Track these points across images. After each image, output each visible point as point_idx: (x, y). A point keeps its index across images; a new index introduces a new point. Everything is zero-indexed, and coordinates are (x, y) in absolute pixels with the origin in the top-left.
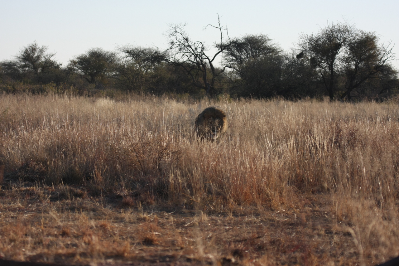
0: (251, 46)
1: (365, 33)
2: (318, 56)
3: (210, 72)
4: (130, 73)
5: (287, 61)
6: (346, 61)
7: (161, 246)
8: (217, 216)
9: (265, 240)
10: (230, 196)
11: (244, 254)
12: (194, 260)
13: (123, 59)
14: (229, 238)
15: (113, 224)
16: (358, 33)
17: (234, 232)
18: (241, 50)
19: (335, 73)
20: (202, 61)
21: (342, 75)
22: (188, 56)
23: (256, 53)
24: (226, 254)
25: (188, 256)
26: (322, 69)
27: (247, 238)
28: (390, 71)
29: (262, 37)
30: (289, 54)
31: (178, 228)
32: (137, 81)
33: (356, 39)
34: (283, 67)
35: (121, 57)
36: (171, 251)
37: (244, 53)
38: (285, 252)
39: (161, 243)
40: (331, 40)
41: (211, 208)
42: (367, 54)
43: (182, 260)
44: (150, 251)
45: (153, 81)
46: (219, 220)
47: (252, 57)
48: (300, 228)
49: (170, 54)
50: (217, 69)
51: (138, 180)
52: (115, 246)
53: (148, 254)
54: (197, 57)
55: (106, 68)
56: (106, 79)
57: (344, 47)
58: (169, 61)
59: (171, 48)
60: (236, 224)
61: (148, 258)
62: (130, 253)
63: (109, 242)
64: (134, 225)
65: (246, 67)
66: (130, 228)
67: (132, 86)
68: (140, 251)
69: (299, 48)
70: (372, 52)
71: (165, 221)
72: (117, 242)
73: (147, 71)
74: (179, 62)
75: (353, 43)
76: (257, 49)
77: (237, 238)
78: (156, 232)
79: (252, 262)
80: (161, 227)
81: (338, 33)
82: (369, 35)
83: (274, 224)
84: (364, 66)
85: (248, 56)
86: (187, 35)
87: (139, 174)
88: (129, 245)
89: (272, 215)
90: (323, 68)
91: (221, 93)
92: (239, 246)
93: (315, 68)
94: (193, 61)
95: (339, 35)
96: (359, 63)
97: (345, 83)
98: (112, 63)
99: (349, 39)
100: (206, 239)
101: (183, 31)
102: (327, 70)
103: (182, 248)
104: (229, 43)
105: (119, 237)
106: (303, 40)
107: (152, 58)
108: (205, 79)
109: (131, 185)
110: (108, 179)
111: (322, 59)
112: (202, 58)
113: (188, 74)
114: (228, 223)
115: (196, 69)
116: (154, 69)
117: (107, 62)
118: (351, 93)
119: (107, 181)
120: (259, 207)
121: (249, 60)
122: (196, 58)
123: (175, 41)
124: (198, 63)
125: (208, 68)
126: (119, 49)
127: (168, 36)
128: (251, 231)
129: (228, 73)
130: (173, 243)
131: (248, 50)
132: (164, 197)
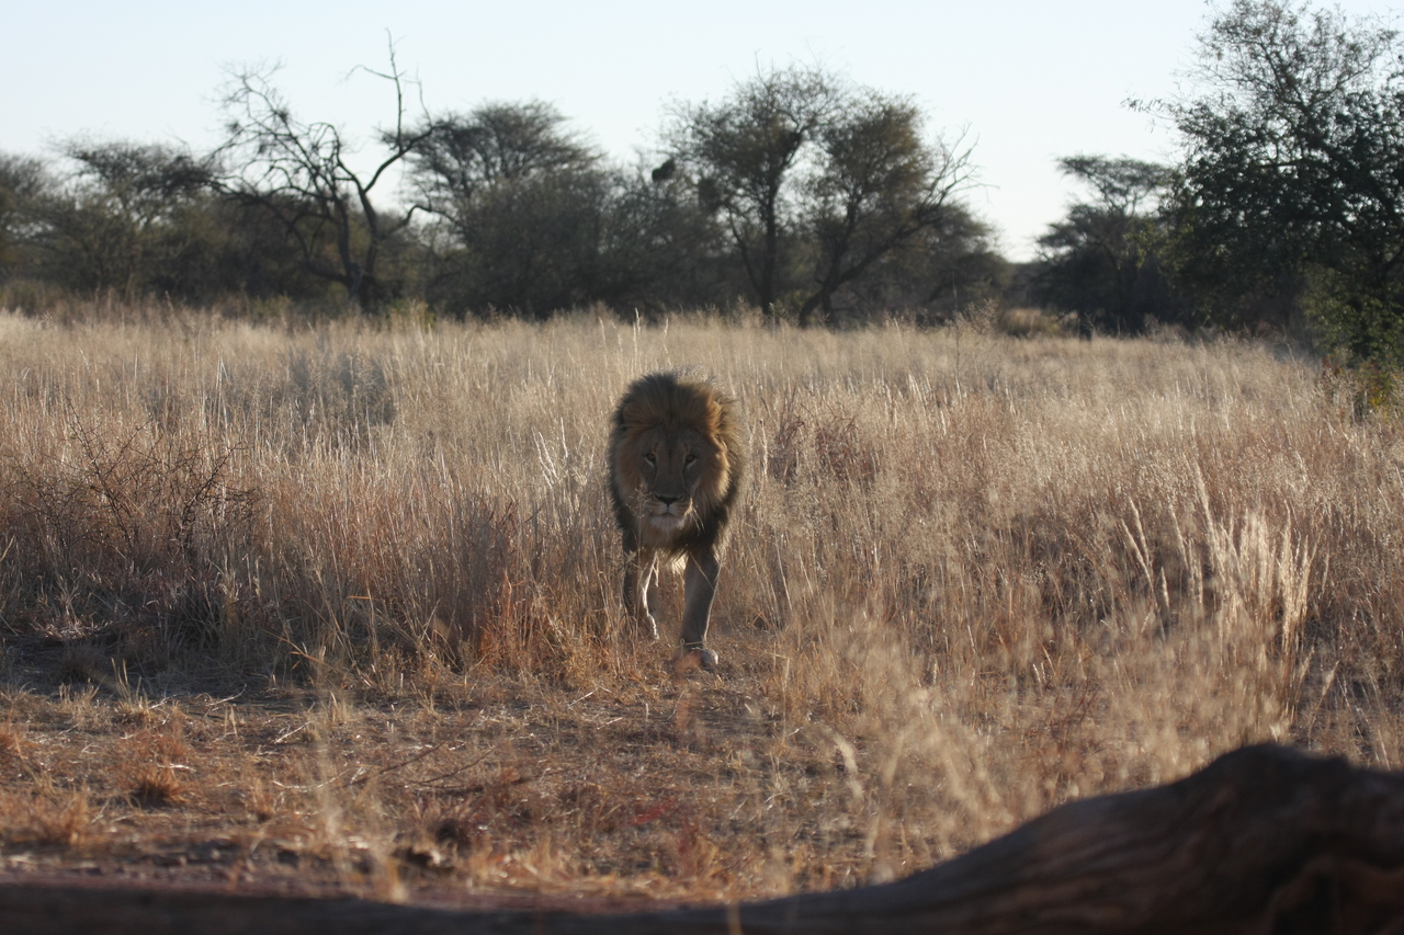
0: (499, 140)
1: (881, 99)
2: (723, 173)
3: (362, 226)
4: (92, 227)
5: (621, 191)
6: (816, 191)
7: (195, 809)
8: (385, 708)
9: (545, 789)
10: (425, 641)
11: (472, 836)
12: (307, 855)
13: (70, 180)
14: (421, 784)
15: (32, 737)
16: (857, 96)
17: (441, 763)
18: (464, 151)
19: (782, 230)
20: (334, 188)
21: (806, 239)
22: (286, 173)
23: (517, 161)
24: (414, 835)
25: (286, 845)
26: (736, 215)
27: (483, 783)
28: (965, 226)
29: (538, 109)
30: (626, 167)
31: (252, 749)
32: (116, 254)
33: (850, 117)
34: (607, 208)
35: (61, 173)
36: (226, 826)
37: (478, 163)
38: (610, 830)
39: (195, 800)
40: (767, 120)
41: (361, 684)
42: (889, 167)
43: (265, 855)
44: (159, 826)
45: (168, 254)
46: (391, 721)
47: (501, 175)
48: (663, 752)
49: (227, 164)
50: (386, 217)
51: (117, 586)
52: (37, 808)
53: (151, 836)
54: (317, 174)
55: (13, 211)
56: (12, 248)
57: (810, 145)
58: (224, 189)
59: (231, 144)
60: (446, 734)
61: (151, 850)
62: (88, 834)
63: (17, 796)
64: (102, 738)
65: (484, 211)
66: (91, 749)
67: (99, 273)
68: (124, 827)
69: (662, 148)
70: (904, 161)
71: (208, 725)
72: (46, 796)
73: (149, 221)
74: (256, 192)
75: (840, 131)
76: (521, 149)
77: (451, 784)
78: (177, 763)
79: (498, 864)
80: (193, 744)
81: (790, 96)
82: (896, 104)
83: (573, 736)
84: (878, 206)
85: (491, 172)
86: (284, 102)
87: (121, 566)
88: (85, 808)
89: (568, 707)
90: (739, 213)
91: (401, 297)
92: (457, 808)
93: (714, 215)
94: (304, 187)
95: (795, 105)
96: (860, 199)
97: (813, 265)
98: (31, 196)
99: (828, 116)
100: (345, 786)
101: (271, 86)
102: (756, 221)
103: (263, 817)
104: (427, 129)
105: (51, 780)
106: (675, 118)
107: (167, 177)
108: (343, 248)
109: (93, 603)
110: (16, 584)
111: (738, 185)
112: (334, 179)
113: (289, 232)
114: (421, 733)
115: (315, 215)
116: (171, 215)
117: (12, 189)
118: (833, 297)
119: (13, 591)
120: (525, 679)
121: (491, 187)
122: (313, 177)
123: (243, 122)
124: (320, 195)
125: (356, 214)
126: (56, 147)
127: (219, 104)
128: (497, 760)
129: (421, 228)
130: (235, 800)
131: (489, 152)
132: (205, 646)
